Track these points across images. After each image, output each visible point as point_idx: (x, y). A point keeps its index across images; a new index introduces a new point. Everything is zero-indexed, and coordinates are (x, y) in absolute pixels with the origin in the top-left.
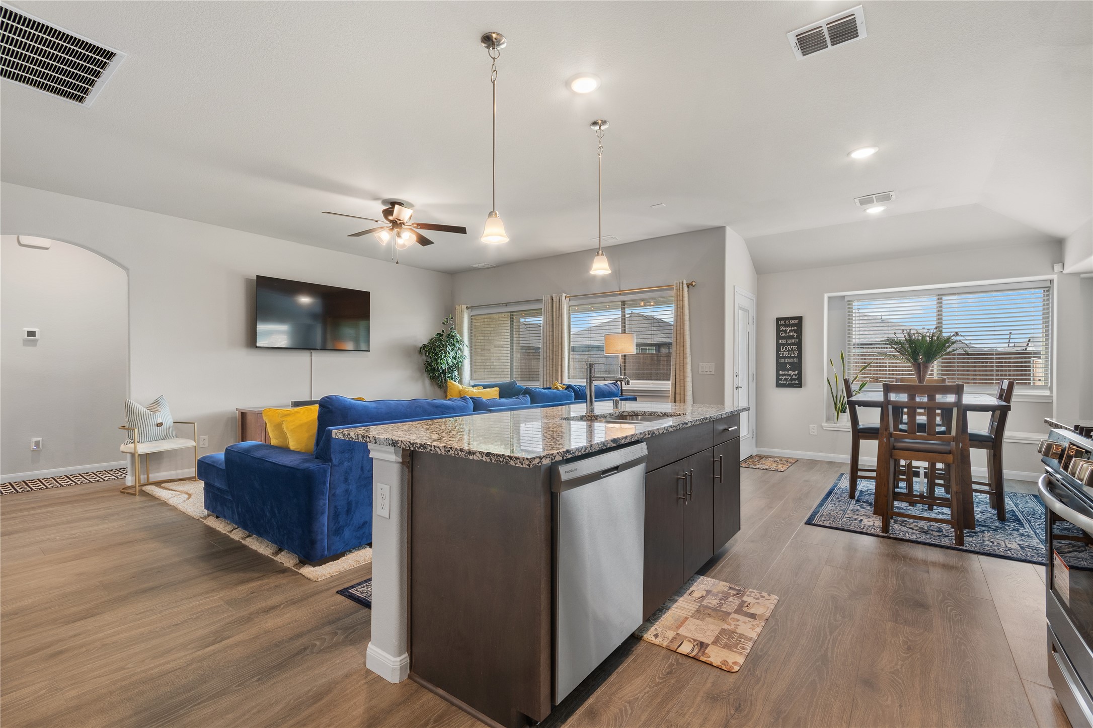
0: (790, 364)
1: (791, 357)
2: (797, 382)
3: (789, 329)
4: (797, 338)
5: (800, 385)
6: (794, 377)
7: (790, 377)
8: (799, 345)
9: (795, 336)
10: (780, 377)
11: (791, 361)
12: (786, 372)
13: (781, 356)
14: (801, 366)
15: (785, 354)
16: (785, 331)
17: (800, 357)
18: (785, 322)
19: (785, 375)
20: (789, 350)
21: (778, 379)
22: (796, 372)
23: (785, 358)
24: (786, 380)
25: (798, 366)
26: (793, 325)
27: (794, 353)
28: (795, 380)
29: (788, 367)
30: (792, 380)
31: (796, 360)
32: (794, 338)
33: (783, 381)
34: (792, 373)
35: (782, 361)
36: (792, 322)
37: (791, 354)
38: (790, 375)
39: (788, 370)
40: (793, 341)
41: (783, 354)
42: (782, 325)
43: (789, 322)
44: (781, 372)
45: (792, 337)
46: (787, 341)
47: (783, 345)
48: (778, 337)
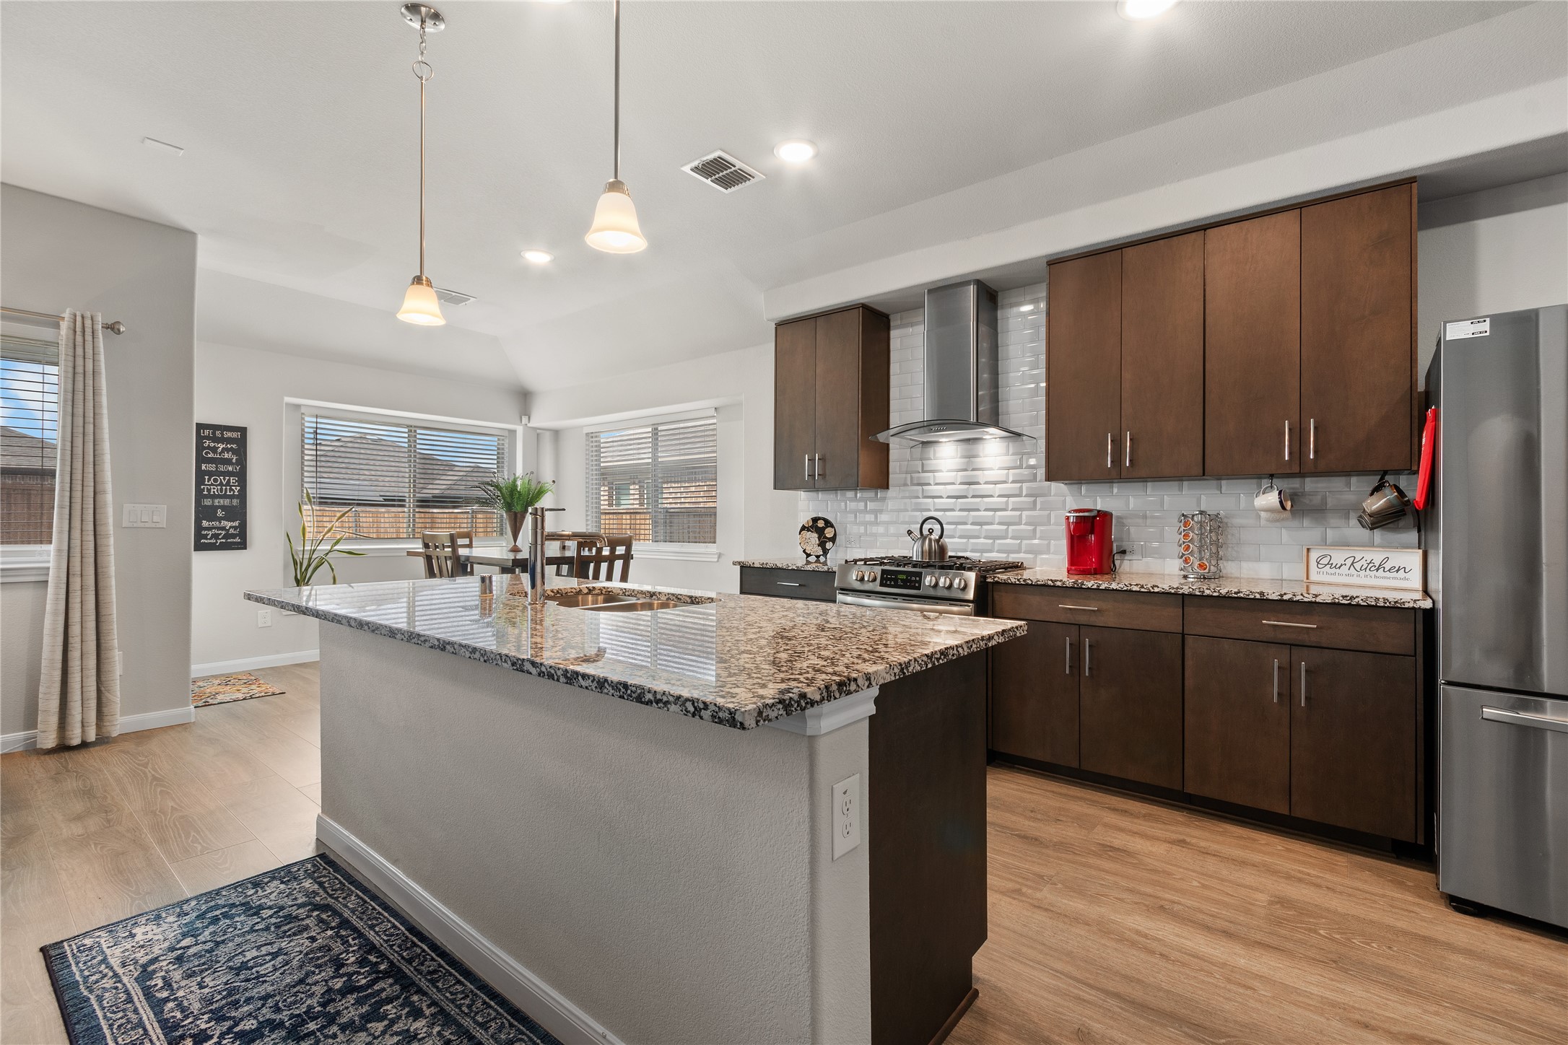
0: (223, 508)
1: (225, 496)
2: (238, 541)
3: (221, 446)
4: (238, 463)
5: (243, 545)
6: (232, 531)
7: (224, 532)
8: (242, 477)
9: (234, 461)
10: (204, 532)
11: (227, 502)
12: (216, 524)
13: (205, 493)
14: (246, 512)
15: (214, 490)
16: (214, 450)
17: (243, 496)
18: (214, 433)
19: (215, 528)
20: (221, 484)
21: (199, 535)
22: (236, 524)
23: (214, 497)
24: (216, 536)
25: (239, 513)
26: (229, 441)
27: (231, 490)
28: (234, 536)
29: (220, 513)
30: (227, 536)
31: (235, 502)
32: (233, 464)
33: (210, 539)
34: (228, 524)
35: (208, 502)
36: (228, 434)
37: (226, 491)
38: (223, 528)
39: (220, 519)
40: (230, 469)
41: (209, 490)
42: (208, 438)
43: (222, 434)
44: (205, 524)
45: (228, 462)
46: (217, 467)
47: (210, 474)
48: (200, 459)
